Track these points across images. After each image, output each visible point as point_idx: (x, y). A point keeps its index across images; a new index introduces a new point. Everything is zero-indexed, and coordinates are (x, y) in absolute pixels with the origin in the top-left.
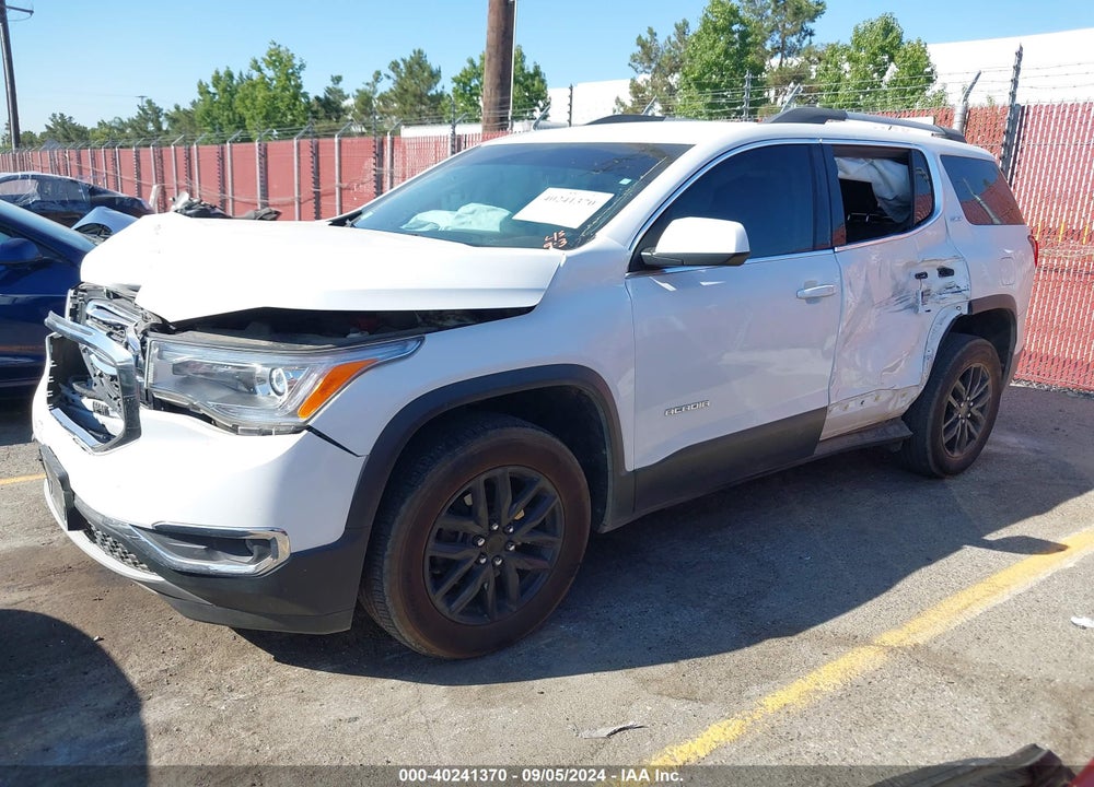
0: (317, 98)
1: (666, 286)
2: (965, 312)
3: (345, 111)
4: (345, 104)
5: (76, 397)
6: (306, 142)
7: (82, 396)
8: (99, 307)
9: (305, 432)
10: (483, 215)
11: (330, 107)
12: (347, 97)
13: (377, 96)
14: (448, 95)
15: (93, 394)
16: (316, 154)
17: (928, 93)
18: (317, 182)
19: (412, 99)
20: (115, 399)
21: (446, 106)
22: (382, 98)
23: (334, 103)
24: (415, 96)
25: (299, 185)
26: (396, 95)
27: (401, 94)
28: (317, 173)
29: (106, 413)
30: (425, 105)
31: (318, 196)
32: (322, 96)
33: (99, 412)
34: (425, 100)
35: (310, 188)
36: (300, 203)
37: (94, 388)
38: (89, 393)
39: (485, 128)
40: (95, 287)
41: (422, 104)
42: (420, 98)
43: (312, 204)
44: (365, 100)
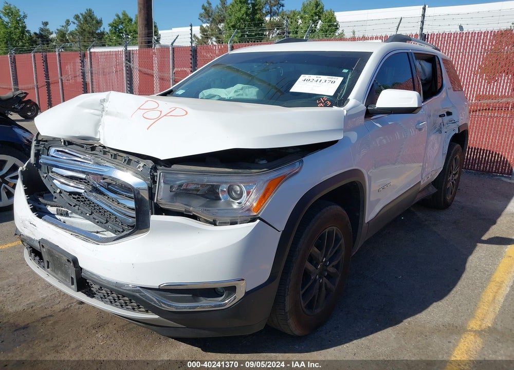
0: (35, 33)
1: (378, 125)
2: (457, 132)
3: (51, 40)
4: (51, 36)
5: (42, 206)
6: (39, 55)
7: (46, 205)
8: (58, 151)
9: (258, 221)
10: (247, 90)
11: (43, 38)
12: (52, 34)
13: (69, 32)
14: (107, 33)
15: (56, 204)
16: (46, 61)
17: (337, 34)
18: (47, 76)
19: (88, 35)
20: (74, 206)
21: (107, 38)
22: (72, 34)
23: (45, 36)
24: (89, 33)
25: (37, 79)
26: (79, 33)
27: (82, 32)
28: (47, 71)
29: (67, 215)
30: (95, 37)
31: (48, 84)
32: (38, 32)
33: (61, 215)
34: (95, 35)
35: (43, 80)
36: (38, 88)
37: (54, 200)
38: (52, 203)
39: (140, 47)
40: (54, 139)
41: (94, 37)
42: (92, 34)
43: (45, 88)
44: (62, 35)
